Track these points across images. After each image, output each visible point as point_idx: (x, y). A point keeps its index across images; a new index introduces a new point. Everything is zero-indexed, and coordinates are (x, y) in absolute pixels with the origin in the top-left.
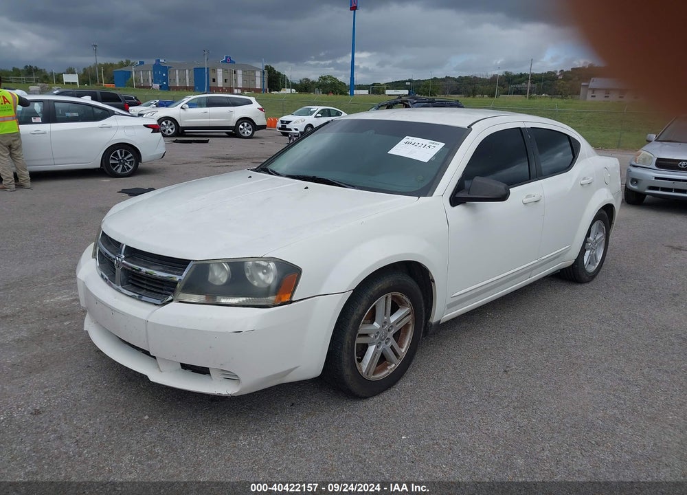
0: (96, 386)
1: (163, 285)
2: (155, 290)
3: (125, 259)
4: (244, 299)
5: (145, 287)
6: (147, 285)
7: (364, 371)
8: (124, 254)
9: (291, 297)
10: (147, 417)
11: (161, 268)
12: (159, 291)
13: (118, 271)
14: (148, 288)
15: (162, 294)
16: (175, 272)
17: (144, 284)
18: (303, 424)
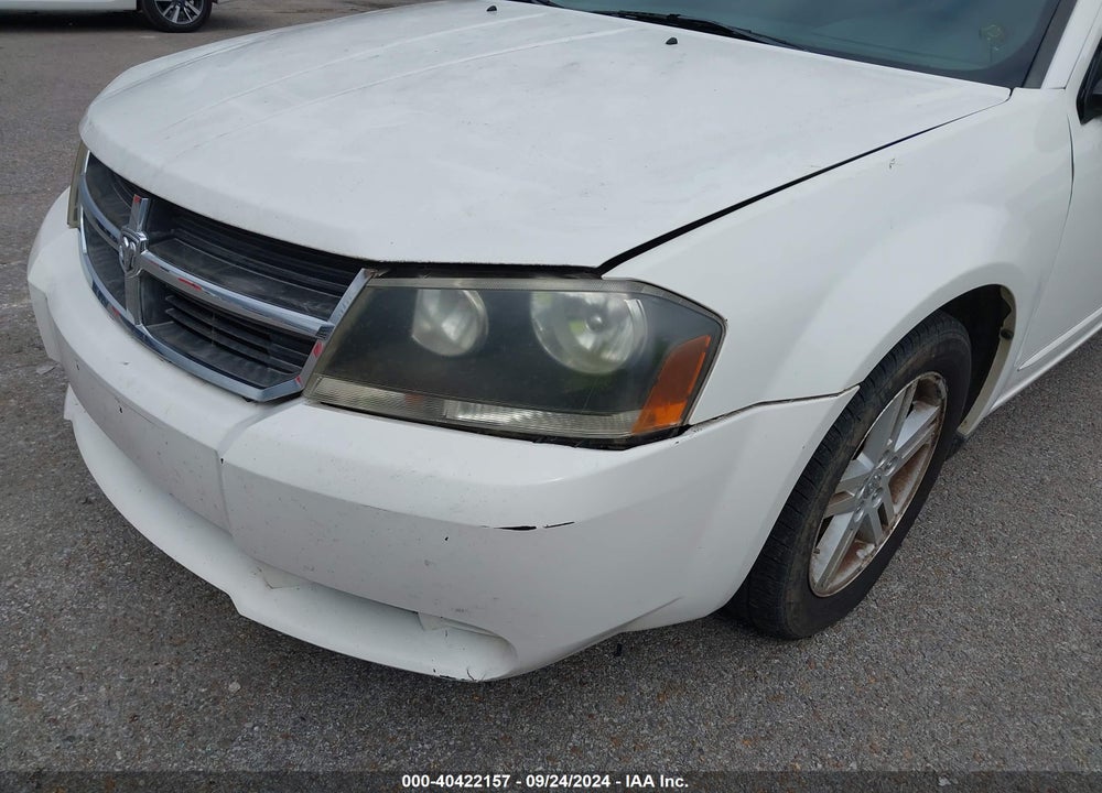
0: (103, 568)
1: (267, 338)
2: (244, 350)
3: (150, 245)
4: (528, 414)
5: (213, 336)
6: (217, 330)
7: (817, 580)
8: (145, 230)
9: (686, 413)
10: (234, 687)
11: (260, 288)
12: (255, 354)
13: (131, 278)
14: (224, 342)
15: (266, 365)
16: (305, 305)
17: (210, 327)
18: (661, 723)
